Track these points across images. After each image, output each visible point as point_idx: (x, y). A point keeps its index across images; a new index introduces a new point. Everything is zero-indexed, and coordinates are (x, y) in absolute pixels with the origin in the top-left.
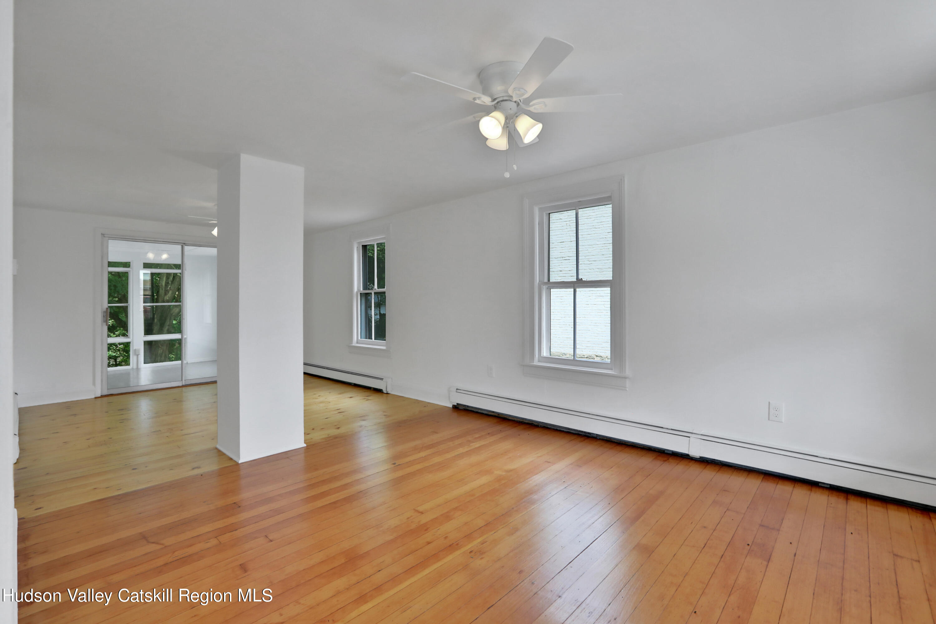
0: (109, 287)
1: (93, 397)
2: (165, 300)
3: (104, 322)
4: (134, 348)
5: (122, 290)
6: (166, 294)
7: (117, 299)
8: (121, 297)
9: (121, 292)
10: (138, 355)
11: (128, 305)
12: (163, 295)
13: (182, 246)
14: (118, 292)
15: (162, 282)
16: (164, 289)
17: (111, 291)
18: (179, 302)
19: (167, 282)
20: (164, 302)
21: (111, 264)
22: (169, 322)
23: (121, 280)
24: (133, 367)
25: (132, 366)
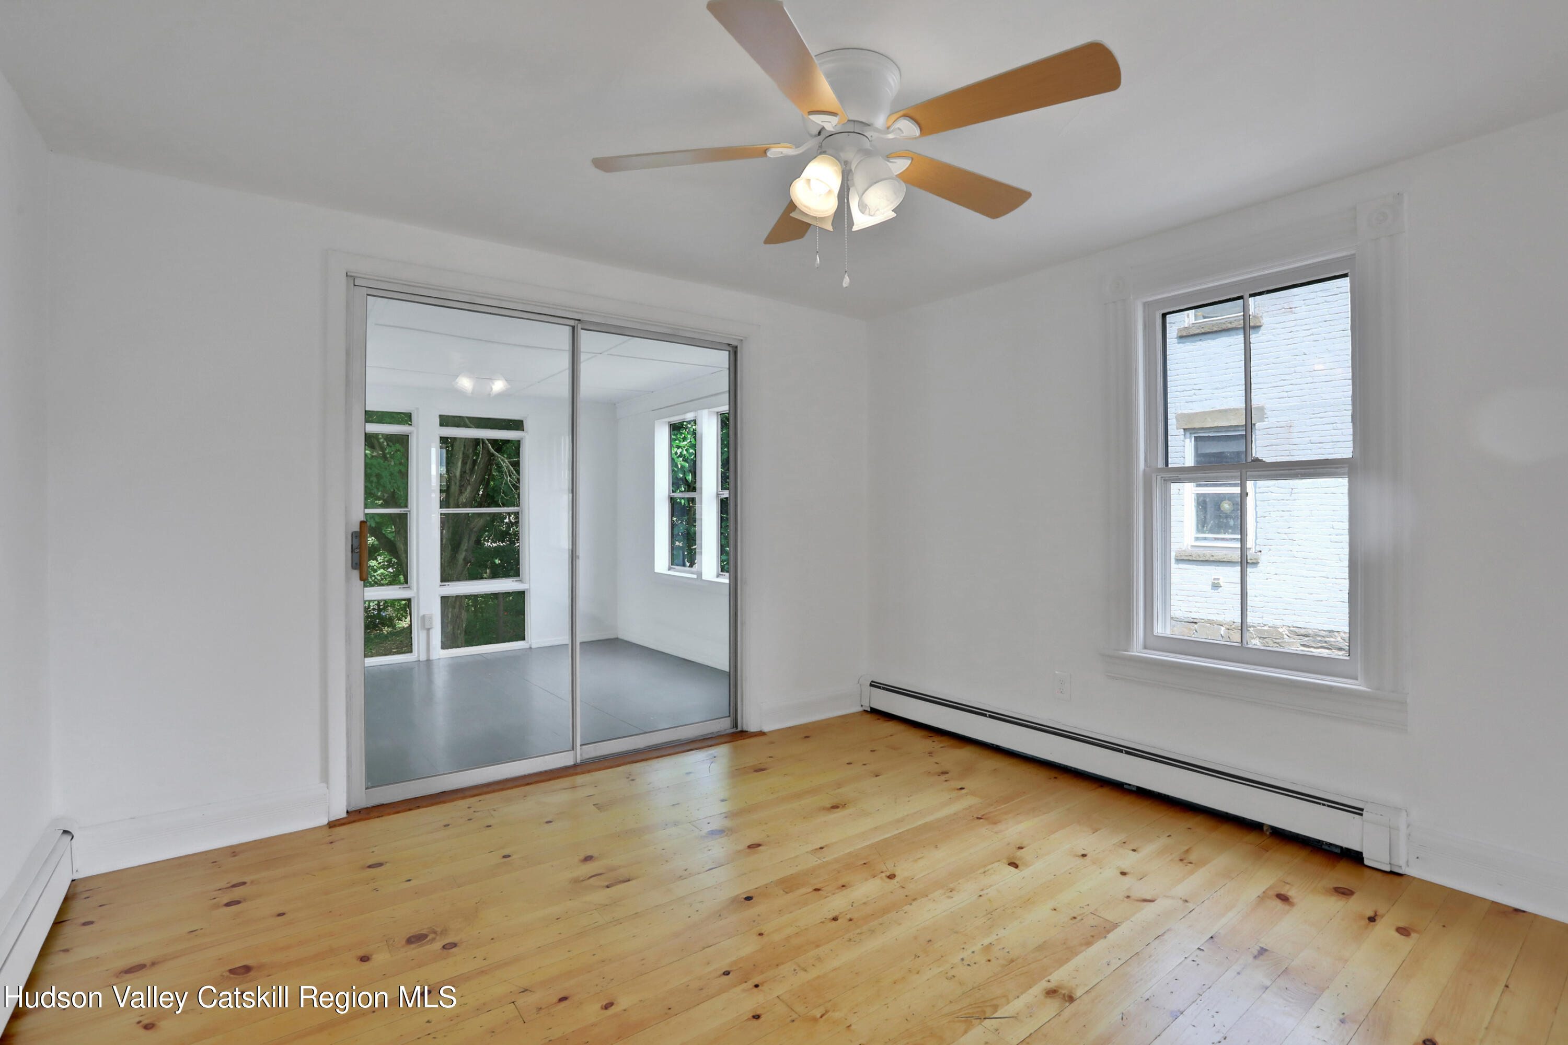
0: (367, 476)
1: (326, 822)
2: (460, 503)
3: (354, 567)
4: (421, 614)
5: (390, 483)
6: (461, 493)
7: (380, 502)
8: (388, 497)
9: (389, 486)
10: (428, 630)
11: (408, 513)
12: (456, 495)
13: (573, 328)
14: (384, 487)
15: (455, 471)
16: (458, 484)
17: (372, 486)
18: (514, 506)
19: (464, 470)
20: (458, 506)
21: (371, 417)
22: (466, 545)
23: (389, 465)
24: (419, 656)
25: (416, 656)
